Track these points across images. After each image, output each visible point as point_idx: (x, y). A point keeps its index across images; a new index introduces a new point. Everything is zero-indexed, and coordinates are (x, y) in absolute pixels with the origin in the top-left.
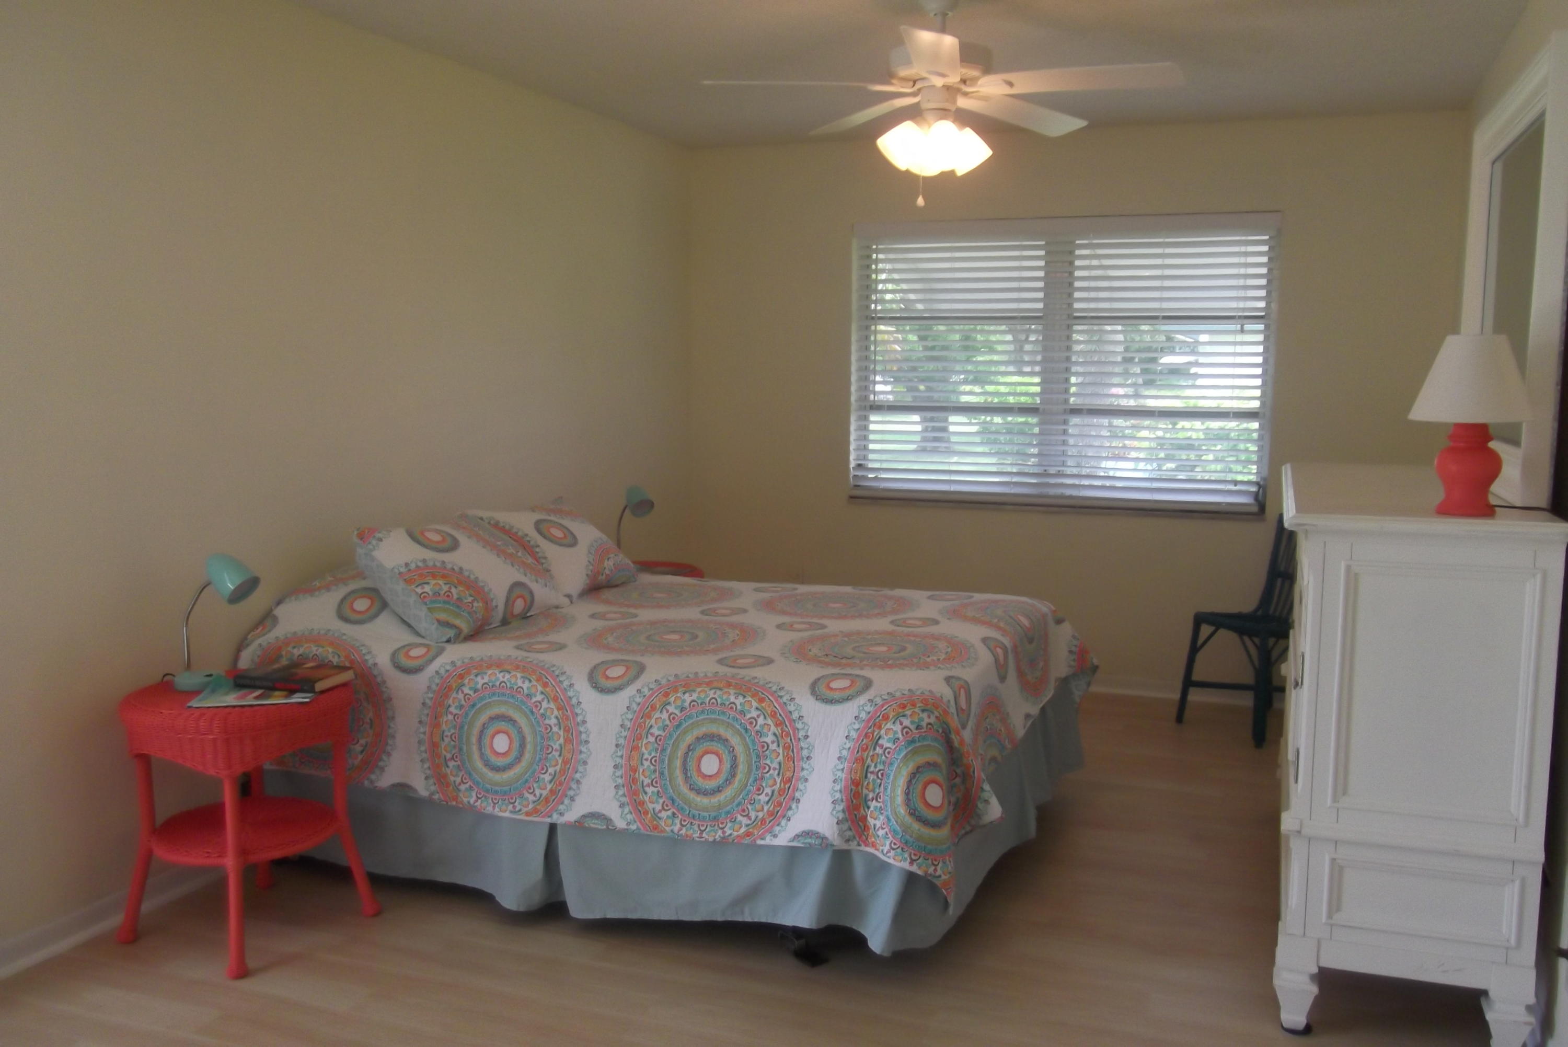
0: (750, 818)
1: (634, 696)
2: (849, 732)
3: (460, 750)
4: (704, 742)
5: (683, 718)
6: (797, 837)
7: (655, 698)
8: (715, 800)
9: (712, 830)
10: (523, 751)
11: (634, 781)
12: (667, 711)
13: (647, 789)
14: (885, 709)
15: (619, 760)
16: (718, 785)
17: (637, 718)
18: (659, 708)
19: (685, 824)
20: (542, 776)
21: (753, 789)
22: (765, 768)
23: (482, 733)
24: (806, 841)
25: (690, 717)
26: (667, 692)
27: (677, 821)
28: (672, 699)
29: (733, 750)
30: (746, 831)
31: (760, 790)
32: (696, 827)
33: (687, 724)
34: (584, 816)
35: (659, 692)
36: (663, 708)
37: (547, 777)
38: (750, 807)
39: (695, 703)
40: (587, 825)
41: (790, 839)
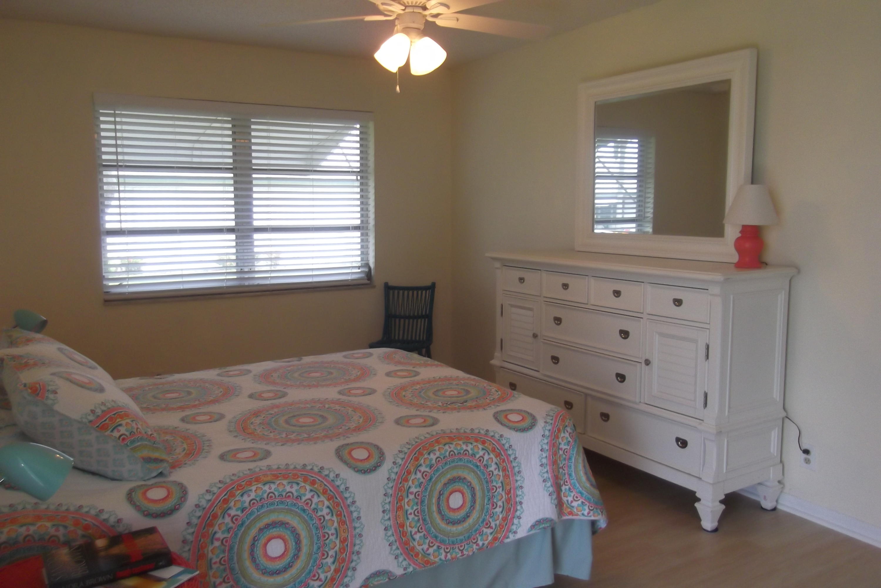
0: (492, 528)
1: (392, 468)
2: (542, 446)
3: (232, 570)
4: (449, 486)
5: (433, 473)
6: (533, 527)
7: (409, 464)
8: (466, 525)
9: (469, 547)
10: (299, 547)
11: (404, 534)
12: (420, 471)
13: (415, 536)
14: (557, 425)
15: (387, 523)
16: (466, 512)
17: (397, 484)
18: (413, 472)
19: (448, 550)
20: (325, 561)
21: (490, 506)
22: (493, 489)
23: (253, 546)
24: (541, 527)
25: (437, 470)
26: (415, 457)
27: (442, 551)
28: (422, 461)
29: (470, 485)
30: (492, 537)
31: (494, 505)
32: (457, 550)
33: (436, 476)
34: (367, 579)
35: (410, 459)
36: (416, 470)
37: (330, 560)
38: (491, 520)
39: (440, 459)
40: (372, 585)
41: (529, 530)
